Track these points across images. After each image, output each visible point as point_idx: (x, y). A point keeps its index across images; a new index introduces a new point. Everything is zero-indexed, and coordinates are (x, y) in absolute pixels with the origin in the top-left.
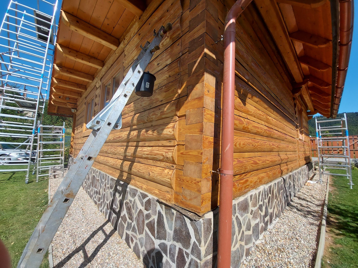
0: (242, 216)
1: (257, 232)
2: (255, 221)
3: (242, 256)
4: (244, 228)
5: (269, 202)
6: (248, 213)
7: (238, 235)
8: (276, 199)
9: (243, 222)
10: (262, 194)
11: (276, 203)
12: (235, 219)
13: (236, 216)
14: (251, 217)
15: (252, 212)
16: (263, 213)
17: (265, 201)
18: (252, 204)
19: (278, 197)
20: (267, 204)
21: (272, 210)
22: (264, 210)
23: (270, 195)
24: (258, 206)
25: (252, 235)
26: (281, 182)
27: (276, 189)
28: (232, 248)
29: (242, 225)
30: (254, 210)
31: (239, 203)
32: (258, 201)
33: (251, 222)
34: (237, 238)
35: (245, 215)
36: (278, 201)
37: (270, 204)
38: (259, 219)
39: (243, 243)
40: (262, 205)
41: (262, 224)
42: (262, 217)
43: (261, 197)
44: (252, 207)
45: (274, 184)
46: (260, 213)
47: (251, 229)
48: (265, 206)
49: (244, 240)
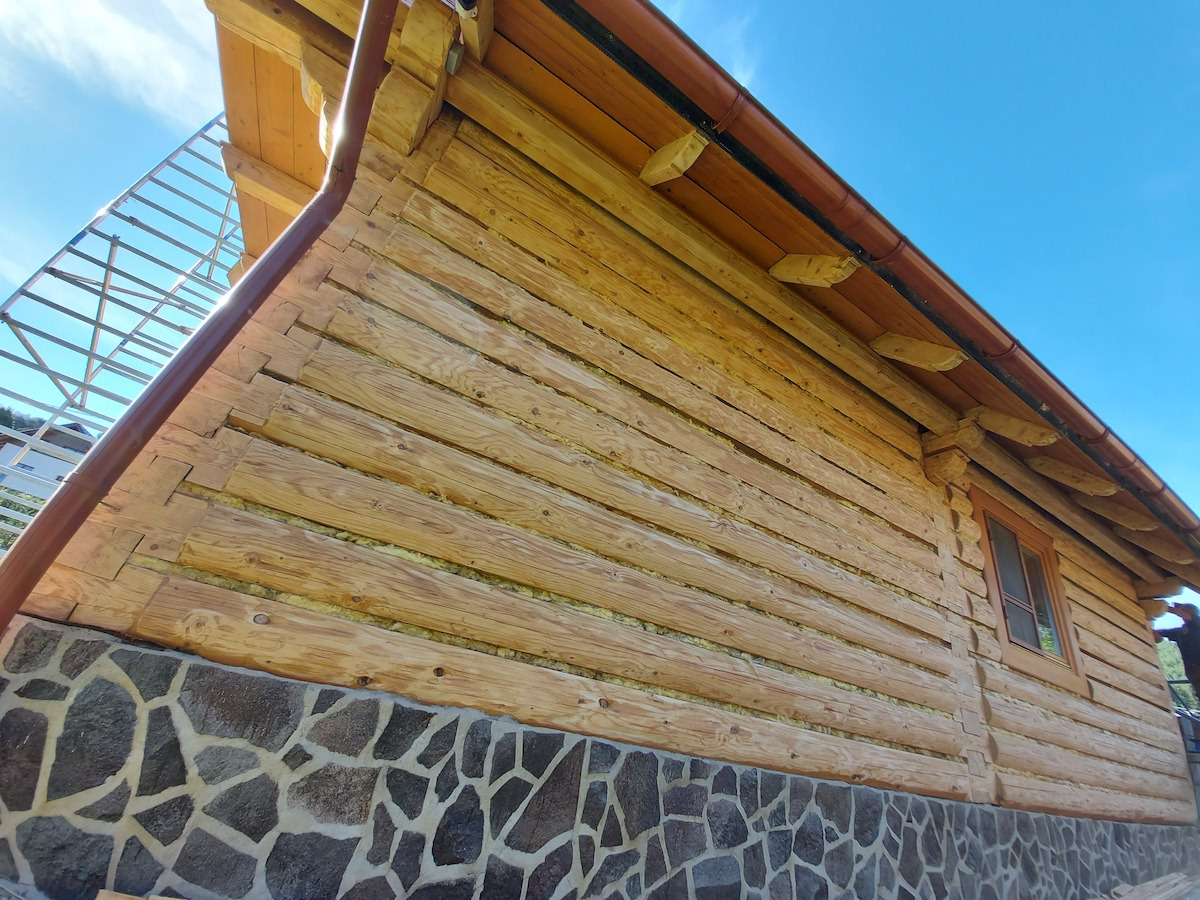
0: (202, 727)
2: (322, 818)
4: (201, 791)
5: (506, 800)
6: (262, 743)
7: (134, 791)
8: (601, 827)
9: (199, 759)
10: (446, 736)
11: (587, 843)
12: (143, 710)
13: (157, 702)
14: (286, 778)
15: (297, 757)
16: (415, 826)
17: (464, 781)
18: (318, 726)
19: (623, 830)
20: (485, 806)
21: (528, 862)
22: (433, 812)
23: (527, 777)
24: (366, 760)
25: (261, 866)
26: (686, 771)
27: (610, 777)
28: (67, 808)
29: (193, 771)
30: (322, 757)
31: (211, 671)
32: (375, 740)
33: (282, 802)
34: (122, 793)
35: (239, 743)
36: (618, 850)
37: (515, 817)
38: (363, 832)
39: (168, 854)
40: (422, 783)
41: (384, 869)
42: (398, 837)
43: (421, 743)
44: (309, 738)
45: (588, 745)
46: (381, 807)
47: (270, 839)
48: (452, 799)
49: (181, 842)
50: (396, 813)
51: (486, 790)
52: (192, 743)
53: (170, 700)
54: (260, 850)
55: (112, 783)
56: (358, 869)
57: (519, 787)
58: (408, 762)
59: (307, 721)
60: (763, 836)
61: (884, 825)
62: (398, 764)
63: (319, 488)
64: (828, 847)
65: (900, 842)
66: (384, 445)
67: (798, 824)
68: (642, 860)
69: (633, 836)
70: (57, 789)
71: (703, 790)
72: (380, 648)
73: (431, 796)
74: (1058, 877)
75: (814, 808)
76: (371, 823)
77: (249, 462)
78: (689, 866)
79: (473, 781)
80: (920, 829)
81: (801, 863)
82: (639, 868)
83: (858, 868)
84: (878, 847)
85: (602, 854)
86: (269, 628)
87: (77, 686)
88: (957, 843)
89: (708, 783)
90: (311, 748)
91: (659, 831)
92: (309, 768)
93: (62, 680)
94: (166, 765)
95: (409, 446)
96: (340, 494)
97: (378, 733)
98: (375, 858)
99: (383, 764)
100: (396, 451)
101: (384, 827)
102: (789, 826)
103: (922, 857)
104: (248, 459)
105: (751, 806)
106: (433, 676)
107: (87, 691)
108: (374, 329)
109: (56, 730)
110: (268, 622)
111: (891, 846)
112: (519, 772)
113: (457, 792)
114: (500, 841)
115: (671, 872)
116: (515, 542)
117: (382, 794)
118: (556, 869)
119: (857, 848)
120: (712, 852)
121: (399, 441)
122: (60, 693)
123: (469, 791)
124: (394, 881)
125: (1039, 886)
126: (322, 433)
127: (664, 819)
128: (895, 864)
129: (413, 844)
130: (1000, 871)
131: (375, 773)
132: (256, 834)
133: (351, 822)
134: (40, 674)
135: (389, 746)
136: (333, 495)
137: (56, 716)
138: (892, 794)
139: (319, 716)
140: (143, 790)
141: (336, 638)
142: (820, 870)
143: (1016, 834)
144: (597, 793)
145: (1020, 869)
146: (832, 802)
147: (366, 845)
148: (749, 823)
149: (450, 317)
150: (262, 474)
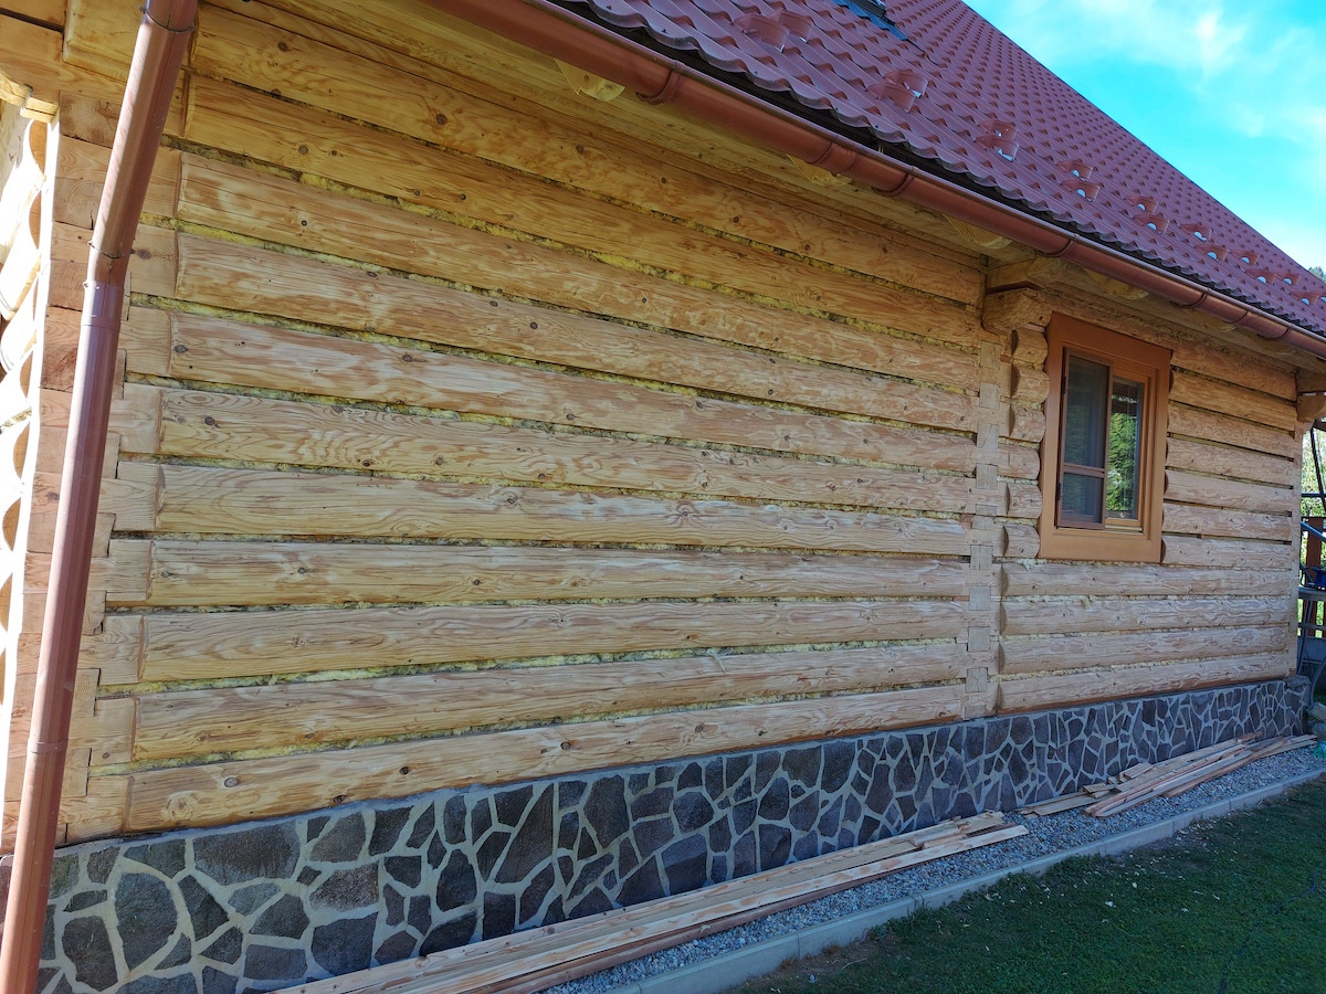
0: (225, 880)
1: (348, 949)
2: (343, 908)
4: (242, 921)
5: (487, 854)
6: (276, 875)
7: (193, 938)
8: (576, 846)
9: (232, 901)
10: (428, 818)
11: (566, 863)
12: (172, 884)
13: (181, 875)
14: (304, 892)
15: (308, 876)
16: (419, 891)
17: (450, 848)
18: (316, 849)
19: (596, 843)
20: (473, 861)
21: (517, 889)
22: (430, 879)
23: (505, 828)
24: (365, 859)
25: (309, 953)
26: (652, 780)
27: (579, 807)
28: (148, 968)
29: (231, 911)
30: (328, 869)
31: (212, 838)
32: (367, 843)
33: (308, 908)
34: (185, 943)
35: (257, 881)
36: (593, 858)
37: (500, 861)
38: (380, 907)
39: (236, 969)
40: (416, 861)
41: (402, 926)
42: (407, 903)
43: (407, 831)
44: (312, 859)
45: (556, 787)
46: (387, 887)
47: (308, 934)
48: (444, 864)
49: (243, 958)
50: (401, 888)
51: (470, 849)
52: (222, 894)
53: (190, 869)
54: (305, 941)
55: (173, 940)
56: (382, 933)
57: (500, 839)
58: (400, 848)
59: (306, 848)
60: (728, 811)
61: (855, 768)
62: (392, 853)
63: (236, 648)
64: (793, 802)
65: (870, 780)
66: (283, 576)
67: (764, 791)
68: (616, 860)
69: (605, 845)
70: (133, 960)
71: (670, 790)
72: (345, 769)
73: (426, 867)
74: (1053, 770)
75: (781, 773)
76: (382, 900)
77: (156, 649)
78: (658, 853)
79: (459, 846)
80: (893, 763)
81: (766, 822)
82: (614, 865)
83: (822, 812)
84: (846, 789)
85: (579, 866)
86: (241, 788)
87: (111, 886)
88: (933, 765)
89: (674, 784)
90: (316, 866)
91: (630, 834)
92: (320, 880)
93: (98, 887)
94: (208, 913)
95: (310, 566)
96: (258, 645)
97: (369, 837)
98: (394, 920)
99: (379, 858)
100: (298, 577)
101: (394, 900)
102: (754, 796)
103: (892, 786)
104: (156, 646)
105: (716, 790)
106: (400, 775)
107: (121, 888)
108: (216, 431)
109: (111, 921)
110: (239, 782)
111: (860, 785)
112: (497, 826)
113: (447, 857)
114: (491, 881)
115: (642, 861)
116: (450, 626)
117: (385, 878)
118: (542, 886)
119: (824, 795)
120: (679, 836)
121: (297, 565)
122: (101, 897)
123: (458, 855)
124: (413, 931)
125: (1028, 781)
126: (213, 586)
127: (633, 824)
128: (862, 799)
129: (421, 905)
130: (982, 777)
131: (375, 867)
132: (296, 934)
133: (366, 904)
134: (77, 890)
135: (381, 841)
136: (252, 649)
137: (108, 913)
138: (866, 739)
139: (315, 841)
140: (199, 936)
141: (304, 774)
142: (785, 823)
143: (1009, 740)
144: (569, 824)
145: (1006, 770)
146: (801, 764)
147: (384, 914)
148: (714, 804)
149: (299, 365)
150: (176, 655)
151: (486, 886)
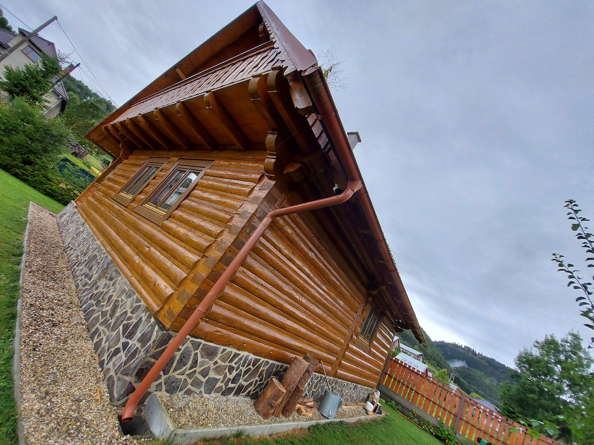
0: (202, 357)
1: (211, 386)
2: (216, 374)
3: (181, 390)
4: (198, 369)
5: (246, 372)
6: (211, 360)
8: (260, 378)
9: (200, 363)
11: (256, 381)
12: (193, 354)
13: (196, 352)
14: (213, 367)
15: (215, 363)
16: (230, 376)
18: (221, 356)
19: (264, 379)
20: (242, 373)
21: (246, 384)
22: (234, 373)
24: (227, 363)
25: (204, 383)
26: (279, 367)
27: (266, 368)
28: (176, 374)
29: (198, 365)
30: (220, 363)
31: (206, 345)
33: (210, 371)
34: (185, 370)
35: (207, 360)
36: (261, 382)
37: (247, 375)
38: (221, 377)
39: (189, 381)
40: (234, 368)
41: (223, 384)
42: (227, 378)
43: (236, 360)
44: (219, 359)
46: (226, 373)
47: (207, 378)
48: (238, 372)
49: (192, 379)
50: (228, 373)
51: (244, 369)
52: (200, 360)
53: (198, 351)
54: (204, 380)
55: (184, 368)
56: (219, 384)
57: (250, 369)
58: (233, 364)
59: (219, 355)
62: (231, 364)
70: (175, 370)
73: (235, 370)
76: (223, 376)
79: (242, 368)
80: (316, 381)
82: (263, 386)
85: (258, 383)
87: (183, 348)
88: (321, 385)
90: (218, 361)
91: (270, 379)
92: (218, 365)
93: (181, 347)
94: (194, 364)
97: (230, 358)
98: (222, 382)
99: (229, 364)
101: (225, 377)
103: (313, 388)
107: (185, 349)
109: (178, 358)
112: (251, 366)
113: (239, 370)
114: (243, 380)
117: (227, 370)
118: (250, 385)
122: (180, 350)
123: (241, 370)
124: (223, 387)
127: (271, 377)
128: (307, 388)
129: (229, 380)
131: (227, 366)
132: (205, 377)
133: (220, 375)
135: (231, 361)
137: (178, 355)
138: (314, 374)
139: (221, 354)
140: (189, 369)
143: (333, 385)
147: (221, 380)
151: (241, 381)
